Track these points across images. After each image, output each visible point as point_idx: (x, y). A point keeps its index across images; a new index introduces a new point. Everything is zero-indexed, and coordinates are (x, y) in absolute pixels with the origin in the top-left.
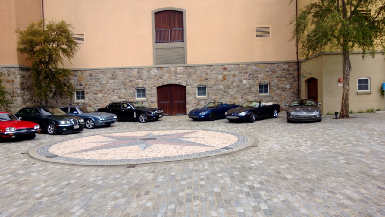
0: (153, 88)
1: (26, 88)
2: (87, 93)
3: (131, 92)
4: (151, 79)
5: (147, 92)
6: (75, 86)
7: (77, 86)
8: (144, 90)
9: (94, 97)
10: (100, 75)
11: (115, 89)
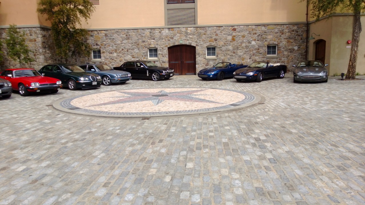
0: (164, 48)
1: (47, 47)
2: (103, 53)
3: (144, 52)
4: (162, 39)
5: (159, 52)
6: (92, 46)
7: (94, 45)
8: (156, 50)
9: (110, 56)
10: (114, 35)
11: (129, 49)
